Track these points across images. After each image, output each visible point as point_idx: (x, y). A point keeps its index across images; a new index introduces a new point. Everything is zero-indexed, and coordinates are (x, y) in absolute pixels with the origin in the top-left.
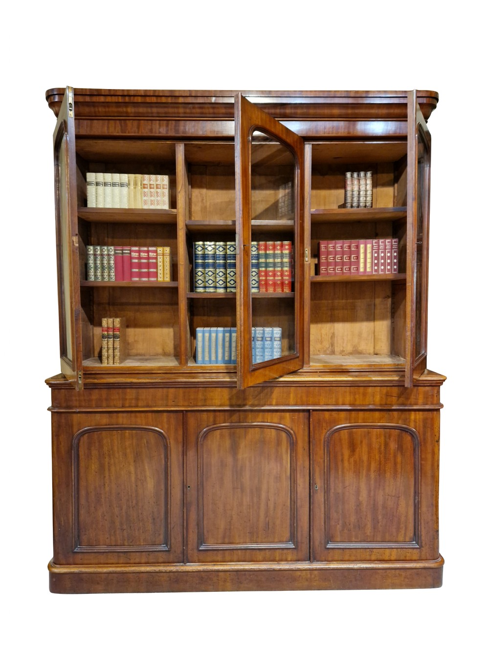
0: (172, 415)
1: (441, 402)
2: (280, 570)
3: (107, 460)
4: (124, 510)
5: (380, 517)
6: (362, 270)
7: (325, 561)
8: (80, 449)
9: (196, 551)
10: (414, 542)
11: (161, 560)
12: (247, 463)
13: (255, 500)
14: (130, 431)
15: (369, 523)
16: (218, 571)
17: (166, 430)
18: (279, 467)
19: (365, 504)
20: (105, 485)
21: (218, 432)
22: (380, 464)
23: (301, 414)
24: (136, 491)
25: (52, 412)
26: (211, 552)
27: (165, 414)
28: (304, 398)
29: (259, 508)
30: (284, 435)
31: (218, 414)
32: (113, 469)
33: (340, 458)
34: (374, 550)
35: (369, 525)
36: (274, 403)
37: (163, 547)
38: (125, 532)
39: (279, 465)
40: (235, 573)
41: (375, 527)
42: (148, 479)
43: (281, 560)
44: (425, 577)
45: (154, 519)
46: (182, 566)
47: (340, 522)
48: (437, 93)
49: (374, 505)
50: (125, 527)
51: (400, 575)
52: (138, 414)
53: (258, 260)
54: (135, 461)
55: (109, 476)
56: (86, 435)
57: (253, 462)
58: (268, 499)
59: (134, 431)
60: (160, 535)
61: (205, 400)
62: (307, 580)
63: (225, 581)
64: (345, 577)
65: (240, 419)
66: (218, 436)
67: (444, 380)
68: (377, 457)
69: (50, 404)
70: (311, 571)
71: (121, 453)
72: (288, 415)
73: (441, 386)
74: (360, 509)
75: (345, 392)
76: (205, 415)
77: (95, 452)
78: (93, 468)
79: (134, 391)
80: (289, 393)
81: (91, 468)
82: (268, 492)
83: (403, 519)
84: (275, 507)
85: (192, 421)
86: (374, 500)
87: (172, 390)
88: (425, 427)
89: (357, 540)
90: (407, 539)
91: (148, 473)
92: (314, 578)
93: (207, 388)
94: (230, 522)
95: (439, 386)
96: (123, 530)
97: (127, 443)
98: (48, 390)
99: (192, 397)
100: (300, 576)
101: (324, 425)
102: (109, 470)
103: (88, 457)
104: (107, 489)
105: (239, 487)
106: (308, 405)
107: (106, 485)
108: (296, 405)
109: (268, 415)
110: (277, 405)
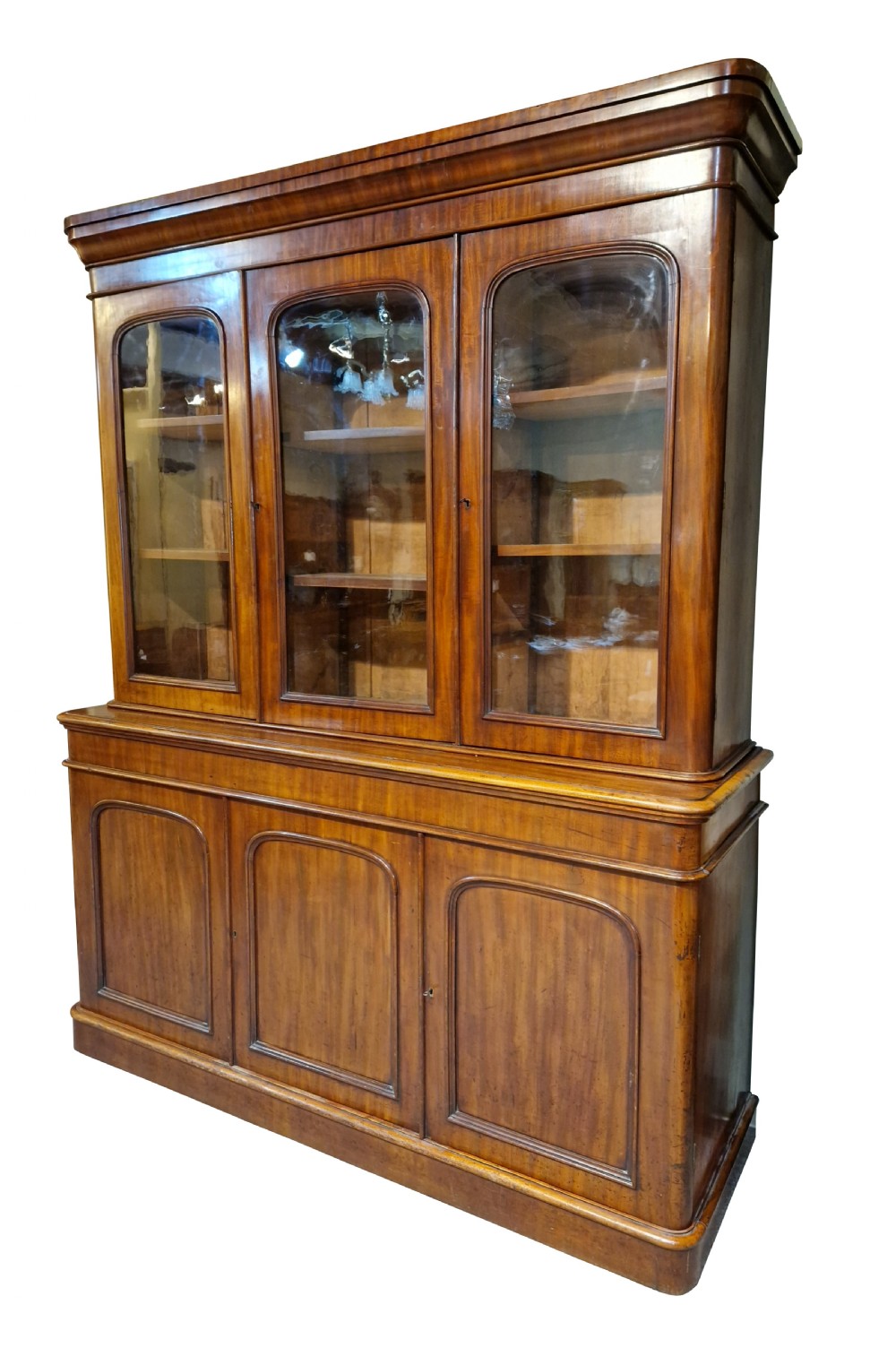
0: (209, 799)
2: (362, 1132)
3: (132, 857)
4: (155, 948)
5: (555, 1094)
7: (447, 1144)
8: (101, 834)
9: (246, 1049)
10: (625, 1172)
11: (201, 1046)
12: (322, 913)
13: (335, 987)
14: (158, 817)
15: (532, 1098)
16: (273, 1096)
17: (203, 826)
18: (372, 935)
19: (524, 1052)
20: (131, 898)
21: (278, 844)
22: (556, 976)
23: (408, 838)
24: (170, 921)
25: (70, 768)
26: (269, 1059)
27: (201, 798)
28: (412, 808)
29: (340, 1003)
30: (378, 873)
31: (274, 811)
33: (477, 945)
34: (539, 1158)
35: (533, 1102)
36: (360, 806)
37: (204, 1027)
38: (157, 983)
39: (371, 930)
40: (295, 1109)
41: (544, 1111)
42: (184, 904)
43: (373, 1114)
44: (639, 1259)
45: (193, 975)
46: (225, 1067)
47: (478, 1077)
49: (543, 1062)
50: (157, 976)
51: (586, 1232)
52: (166, 790)
54: (166, 870)
55: (136, 885)
56: (106, 811)
57: (330, 915)
58: (354, 993)
59: (164, 819)
60: (202, 1003)
61: (255, 783)
62: (409, 1169)
63: (281, 1117)
64: (476, 1189)
65: (307, 828)
66: (277, 854)
68: (550, 961)
69: (66, 756)
70: (416, 1155)
71: (149, 852)
72: (384, 834)
74: (516, 1064)
75: (486, 807)
76: (255, 810)
77: (118, 843)
78: (117, 867)
79: (159, 750)
80: (384, 792)
81: (115, 866)
82: (354, 978)
83: (603, 1113)
84: (365, 1009)
85: (237, 817)
86: (544, 1054)
87: (208, 757)
89: (509, 1126)
90: (612, 1160)
91: (184, 894)
92: (422, 1169)
93: (257, 762)
94: (296, 1015)
96: (155, 979)
97: (157, 837)
98: (63, 733)
99: (237, 774)
100: (397, 1155)
101: (446, 869)
102: (136, 876)
103: (111, 848)
104: (134, 906)
105: (309, 955)
106: (417, 823)
107: (133, 900)
108: (396, 819)
109: (352, 829)
110: (365, 813)
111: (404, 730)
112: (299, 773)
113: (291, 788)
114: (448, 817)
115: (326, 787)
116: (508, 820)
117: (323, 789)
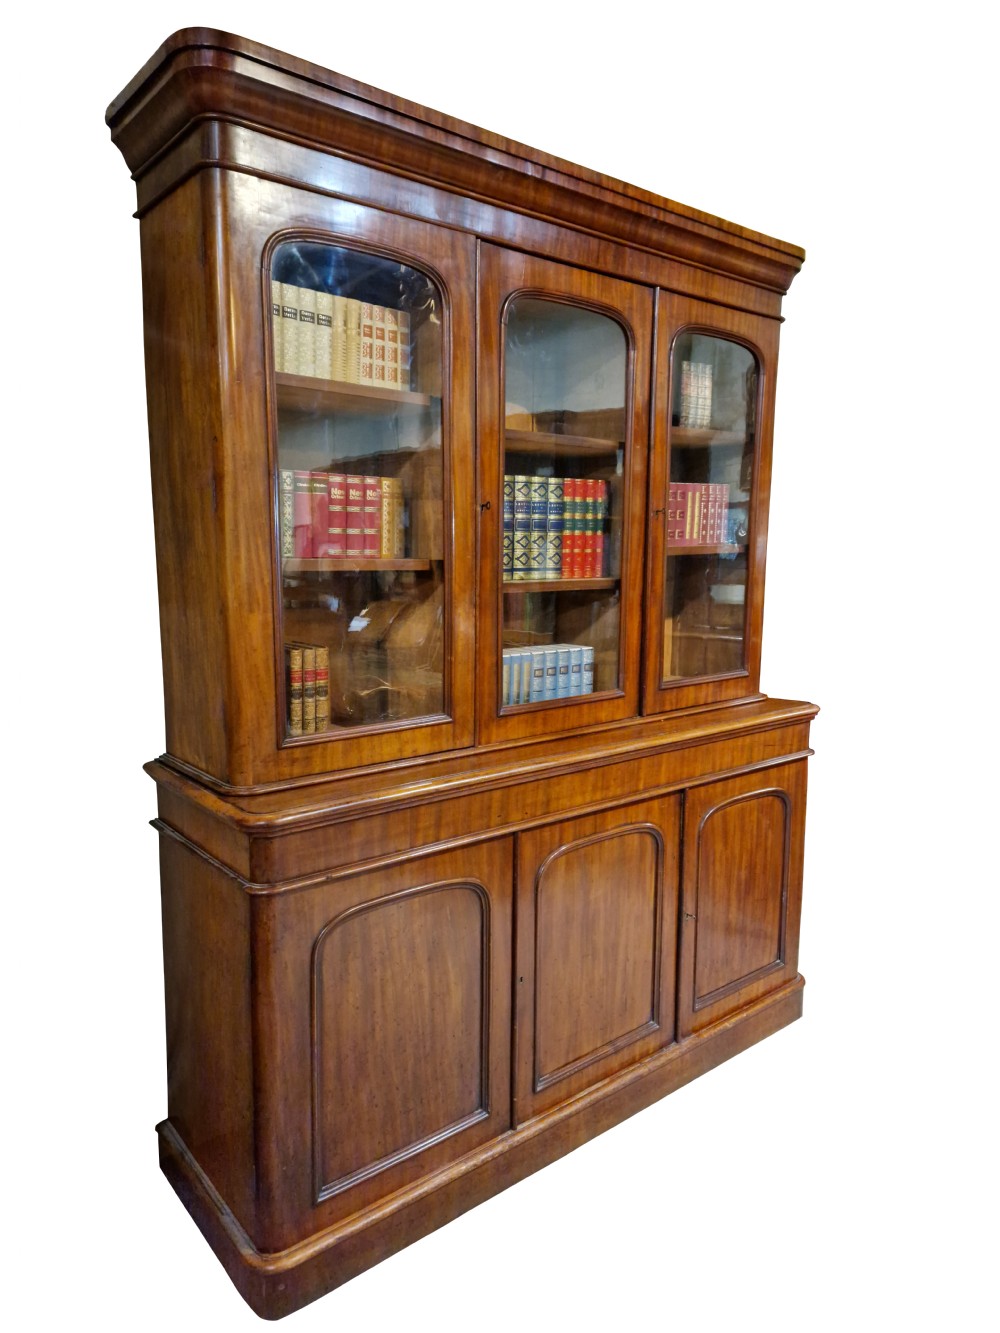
0: (495, 844)
1: (811, 746)
3: (378, 973)
4: (409, 1072)
6: (687, 536)
8: (324, 967)
9: (530, 1097)
10: (778, 961)
11: (476, 1140)
12: (602, 905)
13: (610, 966)
14: (421, 898)
16: (570, 1116)
17: (485, 878)
20: (374, 1030)
23: (672, 799)
24: (432, 1020)
26: (553, 1087)
27: (485, 845)
29: (615, 980)
30: (649, 840)
31: (566, 824)
32: (390, 990)
33: (711, 859)
35: (737, 955)
36: (641, 788)
37: (479, 1116)
38: (412, 1114)
39: (639, 895)
41: (743, 957)
42: (452, 986)
43: (642, 1059)
45: (462, 1066)
48: (802, 251)
49: (743, 920)
50: (411, 1105)
52: (438, 858)
53: (561, 514)
54: (429, 960)
55: (383, 1007)
56: (339, 930)
57: (609, 902)
58: (626, 960)
59: (429, 896)
60: (470, 1093)
61: (548, 803)
63: (578, 1129)
65: (596, 828)
67: (816, 713)
70: (683, 1058)
71: (404, 951)
72: (656, 804)
73: (812, 722)
75: (723, 749)
76: (546, 832)
77: (355, 966)
78: (351, 1000)
79: (433, 809)
80: (660, 765)
81: (348, 1001)
82: (627, 946)
83: (769, 931)
84: (635, 969)
85: (527, 850)
87: (497, 795)
88: (797, 785)
89: (724, 984)
91: (452, 976)
92: (686, 1067)
93: (551, 780)
94: (576, 1021)
95: (809, 722)
96: (407, 1112)
97: (417, 925)
99: (529, 801)
100: (670, 1071)
102: (383, 993)
103: (341, 979)
104: (379, 1035)
105: (590, 952)
106: (682, 781)
107: (377, 1028)
108: (668, 784)
109: (631, 810)
110: (646, 790)
111: (603, 715)
112: (591, 776)
113: (583, 793)
114: (701, 769)
115: (615, 780)
116: (735, 753)
117: (612, 783)
